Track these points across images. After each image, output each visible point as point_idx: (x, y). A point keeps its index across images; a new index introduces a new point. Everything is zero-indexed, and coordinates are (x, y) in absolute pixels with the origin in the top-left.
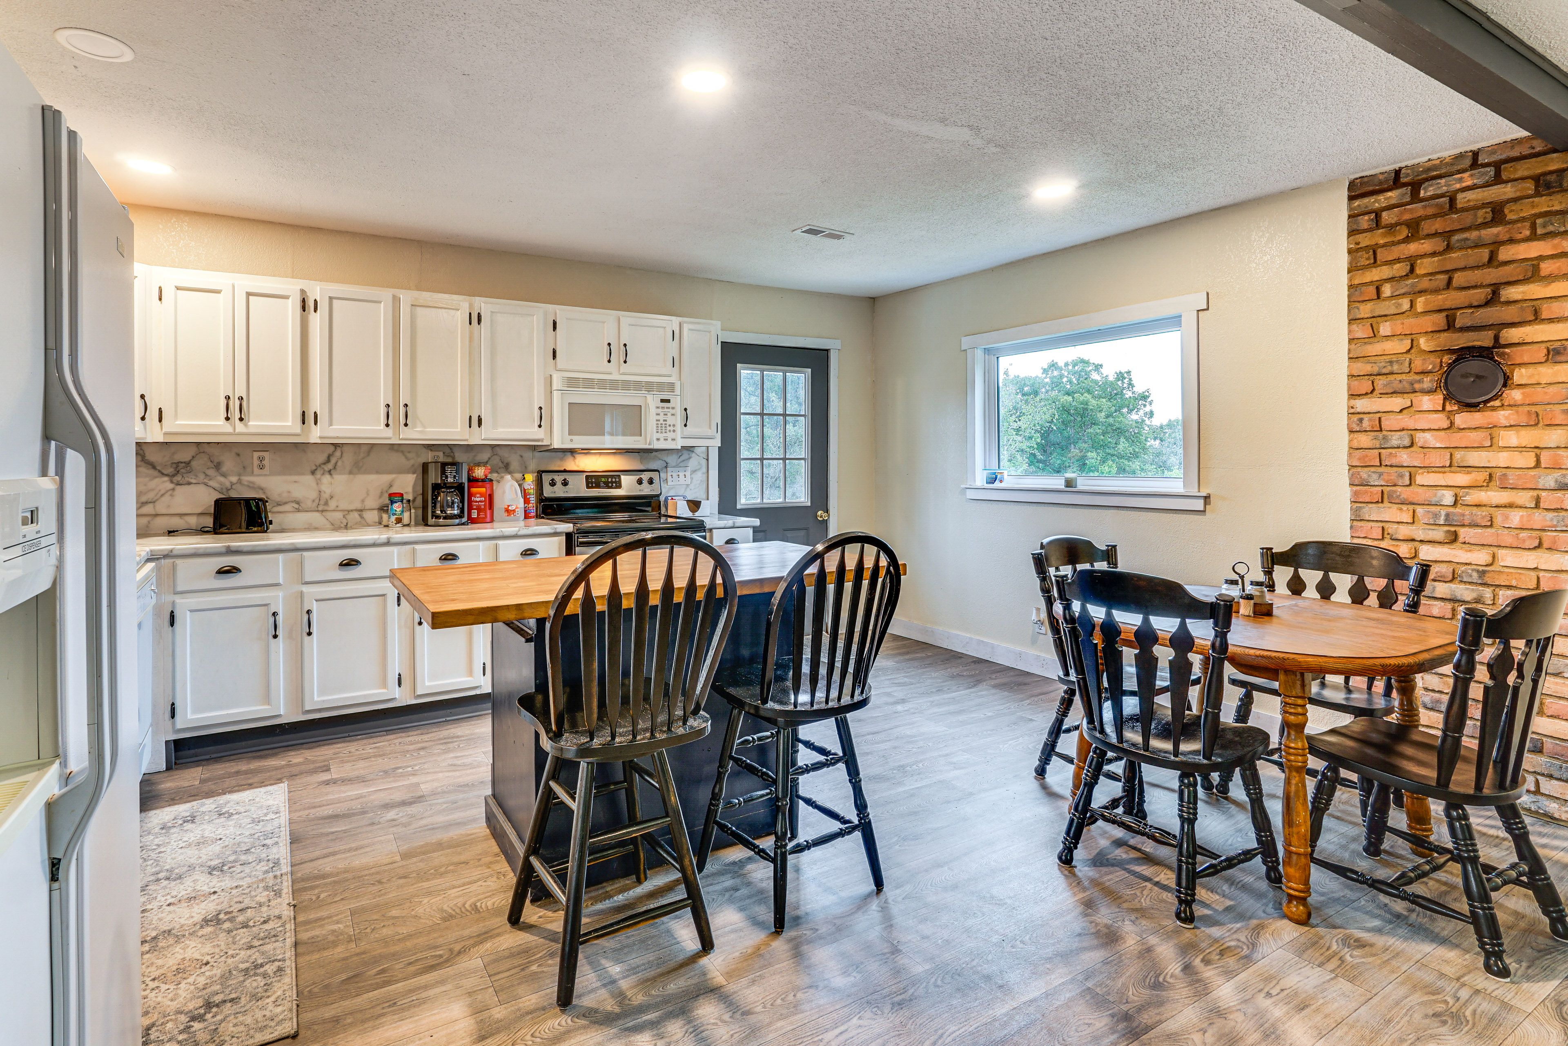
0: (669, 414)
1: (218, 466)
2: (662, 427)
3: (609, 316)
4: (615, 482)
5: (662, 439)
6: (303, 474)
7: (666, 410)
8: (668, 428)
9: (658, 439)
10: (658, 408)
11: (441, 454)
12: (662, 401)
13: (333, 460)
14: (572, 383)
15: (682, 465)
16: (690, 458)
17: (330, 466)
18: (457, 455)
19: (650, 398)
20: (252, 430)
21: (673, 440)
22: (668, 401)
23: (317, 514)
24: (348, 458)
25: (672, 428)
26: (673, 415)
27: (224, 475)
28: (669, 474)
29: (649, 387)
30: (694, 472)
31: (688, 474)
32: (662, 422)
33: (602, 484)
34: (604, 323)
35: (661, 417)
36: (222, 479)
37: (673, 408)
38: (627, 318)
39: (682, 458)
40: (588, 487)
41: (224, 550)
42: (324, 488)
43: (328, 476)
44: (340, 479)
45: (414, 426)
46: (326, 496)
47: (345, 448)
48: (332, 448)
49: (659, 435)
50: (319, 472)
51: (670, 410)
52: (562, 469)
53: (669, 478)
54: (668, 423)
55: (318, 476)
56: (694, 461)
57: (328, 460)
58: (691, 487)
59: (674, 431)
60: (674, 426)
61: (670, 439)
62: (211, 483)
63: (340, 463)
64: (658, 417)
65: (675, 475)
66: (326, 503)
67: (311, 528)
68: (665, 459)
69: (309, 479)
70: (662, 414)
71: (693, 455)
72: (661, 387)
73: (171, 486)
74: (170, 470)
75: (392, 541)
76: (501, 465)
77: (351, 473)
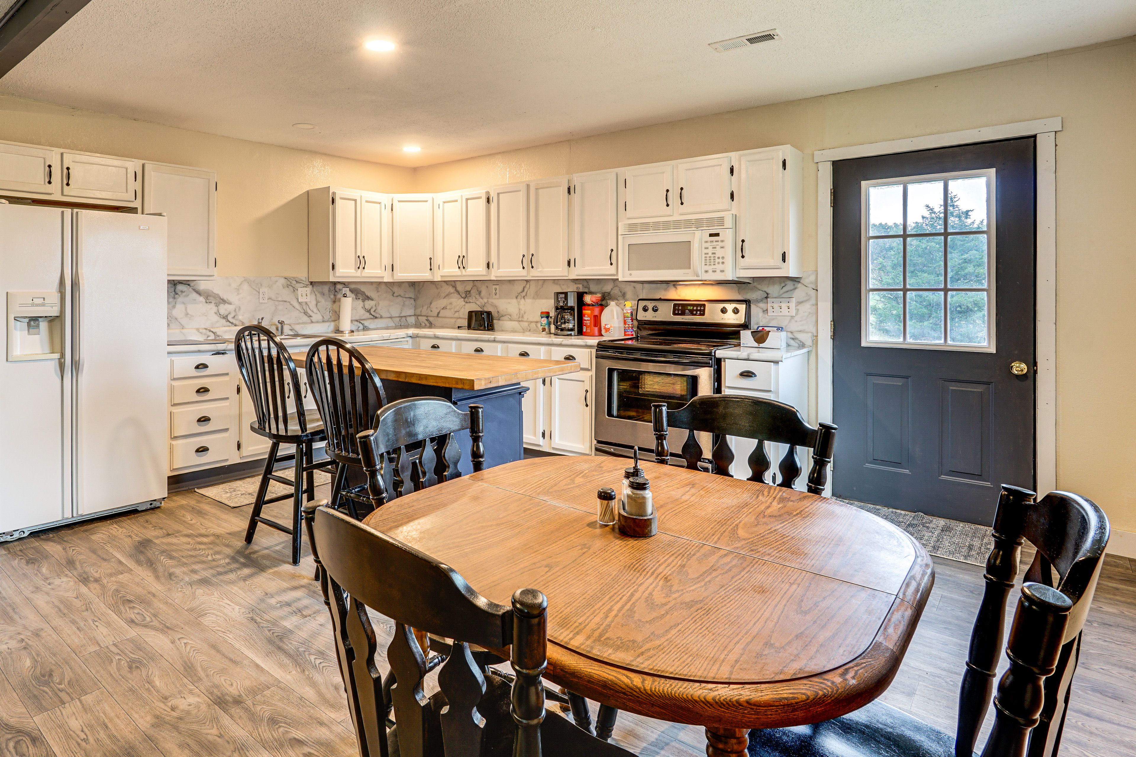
0: (718, 247)
1: (480, 293)
2: (710, 260)
3: (666, 167)
4: (700, 310)
5: (710, 271)
6: (512, 298)
7: (715, 243)
8: (717, 260)
9: (706, 271)
10: (706, 242)
11: (580, 286)
12: (711, 235)
13: (525, 291)
14: (632, 228)
15: (785, 295)
16: (795, 288)
17: (524, 294)
18: (591, 286)
19: (698, 234)
20: (468, 274)
21: (722, 271)
22: (717, 235)
23: (516, 323)
24: (532, 289)
25: (721, 260)
26: (722, 247)
27: (482, 298)
28: (769, 305)
29: (698, 224)
30: (799, 303)
31: (793, 305)
32: (710, 255)
33: (687, 312)
34: (664, 173)
35: (710, 251)
36: (481, 300)
37: (722, 241)
38: (683, 165)
39: (785, 289)
40: (674, 314)
41: (433, 336)
42: (521, 307)
43: (523, 300)
44: (529, 301)
45: (537, 268)
46: (522, 312)
47: (532, 282)
48: (525, 282)
49: (707, 268)
50: (519, 297)
51: (720, 243)
52: (658, 298)
53: (770, 309)
54: (717, 256)
55: (519, 300)
56: (800, 293)
57: (523, 291)
58: (796, 318)
59: (723, 263)
60: (723, 258)
61: (718, 271)
62: (477, 303)
63: (528, 292)
64: (706, 251)
65: (776, 305)
66: (523, 317)
67: (514, 331)
68: (766, 289)
69: (514, 301)
70: (710, 248)
71: (800, 285)
72: (710, 222)
73: (464, 303)
74: (464, 295)
75: (496, 339)
76: (620, 294)
77: (534, 298)
